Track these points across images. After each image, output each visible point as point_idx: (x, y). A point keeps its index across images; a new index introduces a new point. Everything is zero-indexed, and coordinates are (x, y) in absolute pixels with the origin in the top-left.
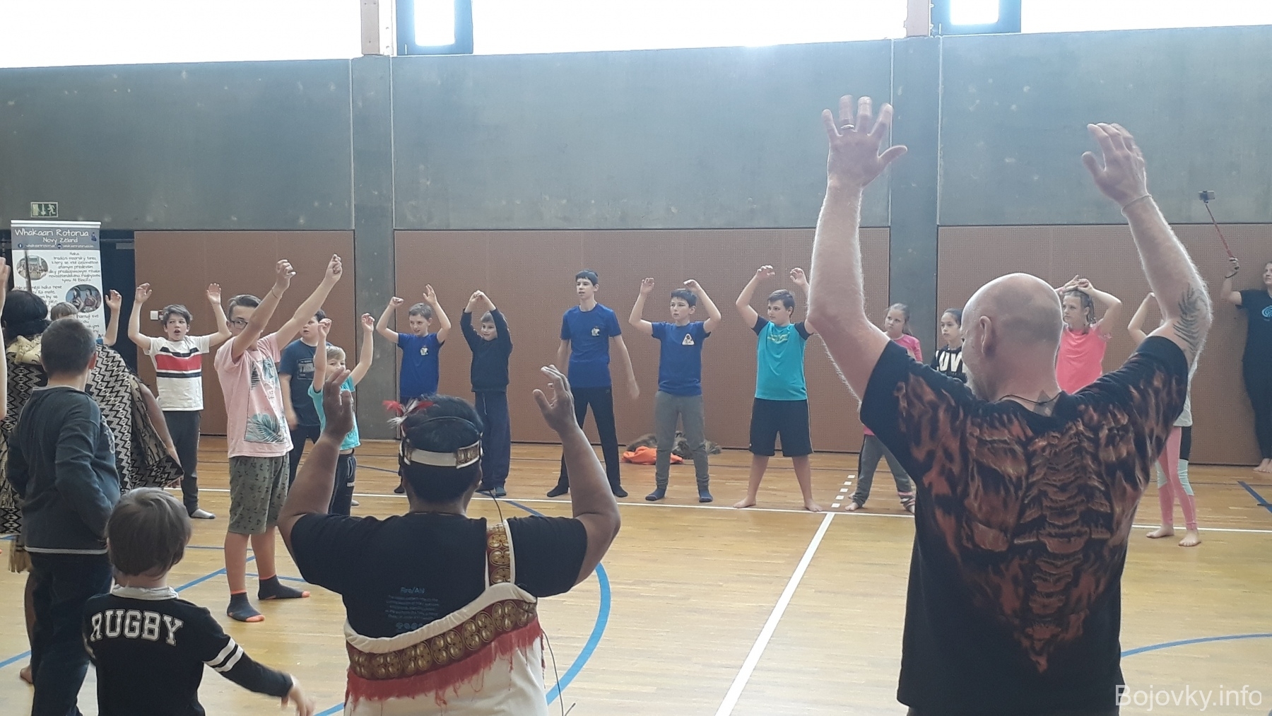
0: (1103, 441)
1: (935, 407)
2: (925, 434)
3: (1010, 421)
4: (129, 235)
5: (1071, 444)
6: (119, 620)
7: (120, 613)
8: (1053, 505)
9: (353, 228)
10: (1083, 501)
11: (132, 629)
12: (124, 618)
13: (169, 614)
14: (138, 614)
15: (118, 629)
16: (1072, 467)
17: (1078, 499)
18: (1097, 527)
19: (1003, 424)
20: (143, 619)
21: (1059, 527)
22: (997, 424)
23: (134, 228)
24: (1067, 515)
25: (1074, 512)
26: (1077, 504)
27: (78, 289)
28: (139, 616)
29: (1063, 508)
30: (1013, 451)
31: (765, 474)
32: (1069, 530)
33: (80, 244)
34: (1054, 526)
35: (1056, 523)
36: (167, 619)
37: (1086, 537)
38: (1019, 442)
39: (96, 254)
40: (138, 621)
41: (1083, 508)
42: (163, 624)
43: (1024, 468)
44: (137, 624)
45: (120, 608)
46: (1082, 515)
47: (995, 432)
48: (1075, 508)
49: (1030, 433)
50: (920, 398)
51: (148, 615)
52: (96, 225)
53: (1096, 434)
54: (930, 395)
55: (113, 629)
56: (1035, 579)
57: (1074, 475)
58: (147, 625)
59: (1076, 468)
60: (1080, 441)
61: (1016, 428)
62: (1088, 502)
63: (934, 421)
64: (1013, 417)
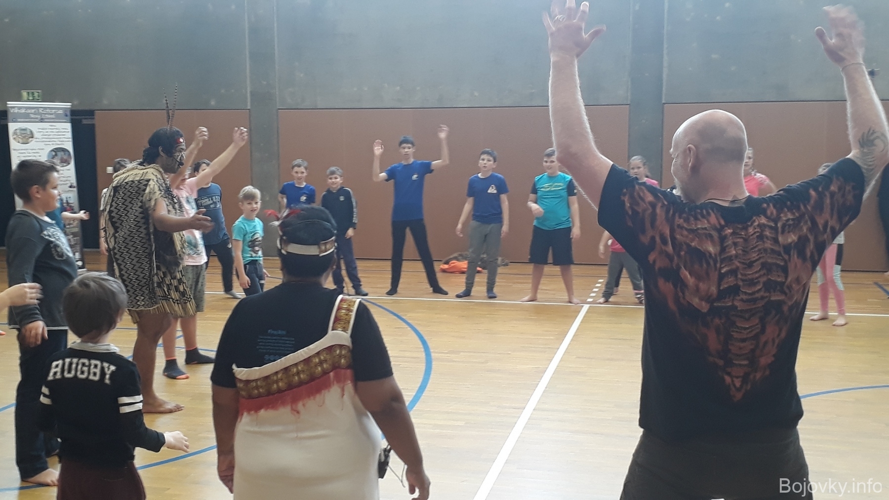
1: (653, 206)
4: (91, 113)
6: (74, 366)
7: (75, 360)
9: (249, 108)
11: (82, 373)
12: (77, 364)
13: (107, 362)
14: (86, 361)
15: (73, 372)
20: (90, 365)
22: (699, 217)
23: (96, 108)
27: (56, 151)
28: (87, 363)
31: (542, 280)
33: (57, 119)
35: (747, 291)
36: (106, 365)
37: (766, 299)
38: (716, 229)
39: (68, 126)
40: (86, 366)
42: (103, 369)
43: (719, 247)
44: (85, 369)
45: (75, 357)
50: (642, 199)
51: (93, 362)
52: (68, 105)
54: (650, 198)
55: (69, 372)
56: (732, 331)
58: (93, 370)
63: (654, 215)
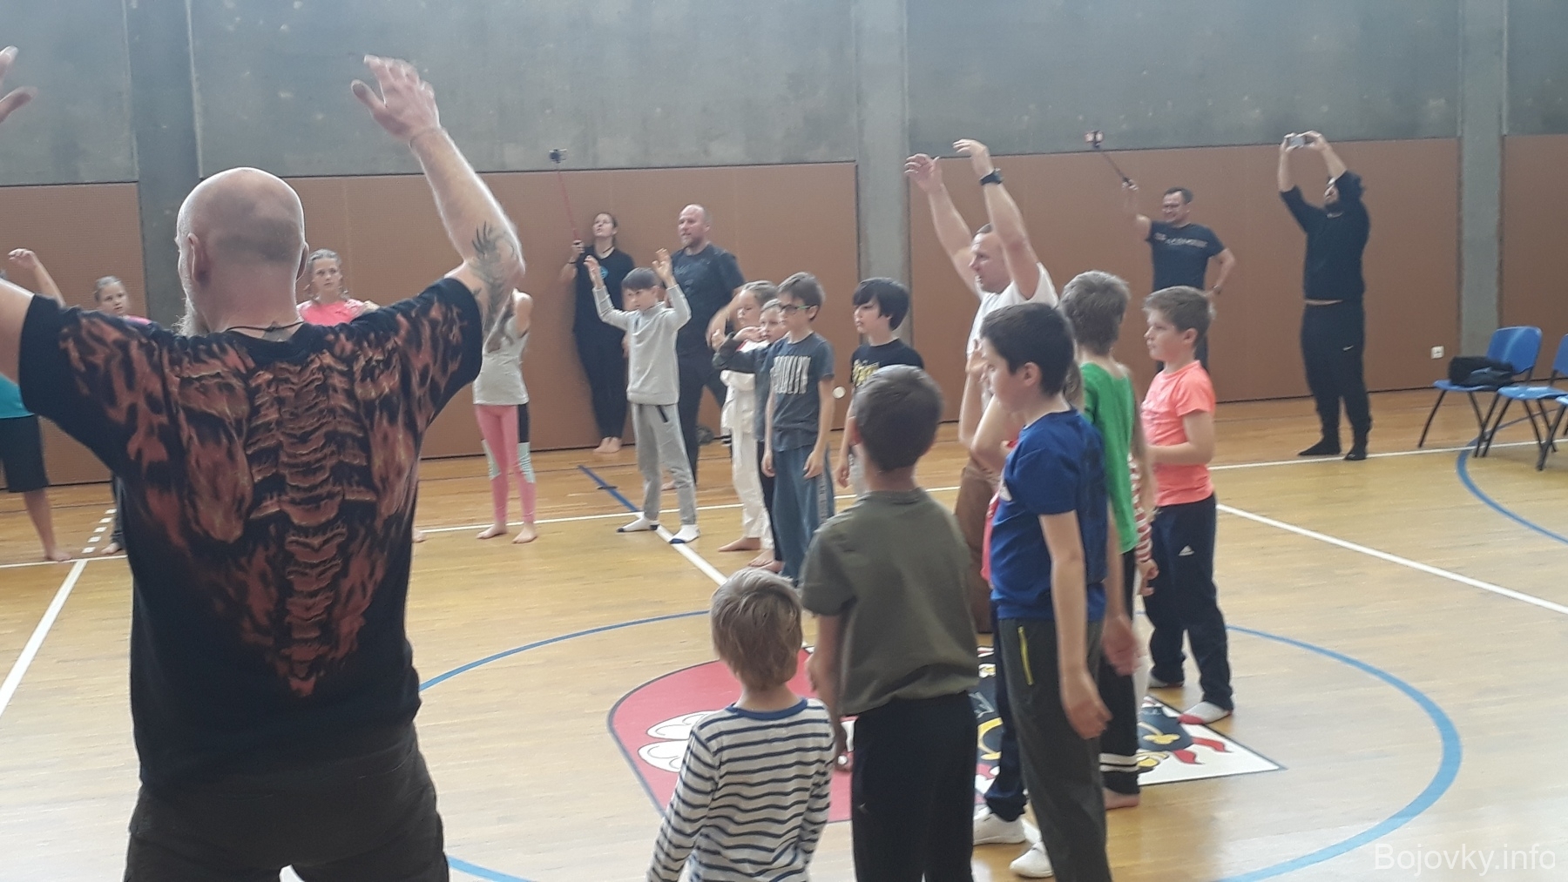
0: (358, 376)
2: (119, 384)
3: (223, 350)
5: (312, 381)
8: (293, 461)
10: (333, 453)
16: (316, 410)
17: (327, 451)
18: (351, 485)
19: (212, 355)
21: (305, 490)
24: (315, 472)
25: (322, 468)
26: (324, 458)
29: (308, 464)
30: (229, 388)
32: (319, 491)
34: (298, 488)
35: (301, 485)
37: (339, 499)
41: (332, 462)
43: (245, 408)
46: (333, 470)
47: (203, 366)
48: (324, 462)
49: (251, 364)
50: (100, 340)
53: (351, 368)
54: (113, 334)
56: (290, 573)
57: (319, 420)
59: (321, 411)
60: (326, 378)
61: (232, 358)
62: (339, 454)
64: (227, 346)
